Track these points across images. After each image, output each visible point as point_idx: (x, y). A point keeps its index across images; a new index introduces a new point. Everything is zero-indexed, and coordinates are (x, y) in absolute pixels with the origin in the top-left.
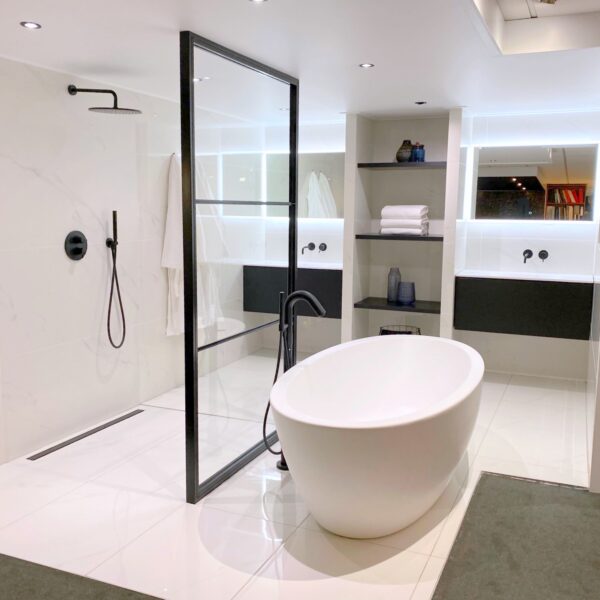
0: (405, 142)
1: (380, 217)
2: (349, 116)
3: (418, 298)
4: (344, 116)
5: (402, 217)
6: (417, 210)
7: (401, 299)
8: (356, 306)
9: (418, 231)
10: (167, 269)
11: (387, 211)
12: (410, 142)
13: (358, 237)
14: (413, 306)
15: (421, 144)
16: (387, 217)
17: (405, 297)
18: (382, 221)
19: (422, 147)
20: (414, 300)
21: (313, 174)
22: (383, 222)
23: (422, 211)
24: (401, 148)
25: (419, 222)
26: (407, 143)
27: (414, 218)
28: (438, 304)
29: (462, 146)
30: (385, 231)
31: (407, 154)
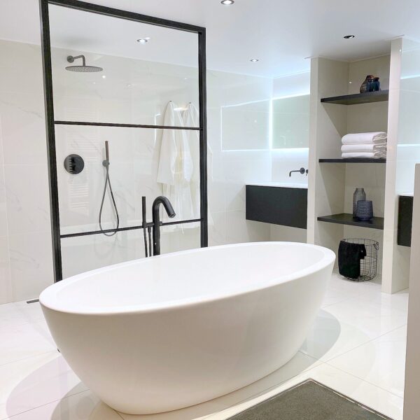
1: (341, 144)
2: (313, 60)
5: (359, 144)
6: (369, 136)
8: (319, 219)
9: (370, 155)
10: (162, 184)
11: (346, 138)
12: (370, 77)
13: (321, 161)
15: (375, 76)
16: (348, 143)
17: (363, 214)
18: (343, 146)
19: (377, 80)
22: (343, 148)
23: (374, 137)
24: (364, 83)
25: (371, 146)
26: (368, 78)
27: (367, 143)
28: (382, 220)
29: (402, 78)
30: (344, 155)
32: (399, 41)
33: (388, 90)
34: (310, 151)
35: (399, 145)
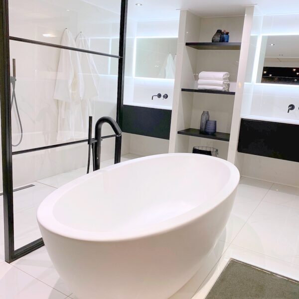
1: (198, 79)
2: (182, 12)
3: (217, 130)
4: (179, 11)
5: (213, 79)
6: (221, 74)
7: (207, 131)
8: (179, 133)
9: (220, 88)
10: (58, 101)
11: (202, 74)
12: (221, 31)
13: (183, 90)
14: (214, 136)
15: (227, 31)
16: (202, 78)
17: (210, 129)
19: (227, 34)
20: (215, 132)
21: (170, 55)
22: (200, 81)
23: (224, 75)
24: (215, 35)
25: (221, 82)
26: (219, 32)
27: (219, 79)
28: (228, 135)
29: (252, 35)
30: (200, 87)
31: (218, 38)
32: (251, 8)
33: (240, 43)
34: (175, 81)
35: (245, 83)
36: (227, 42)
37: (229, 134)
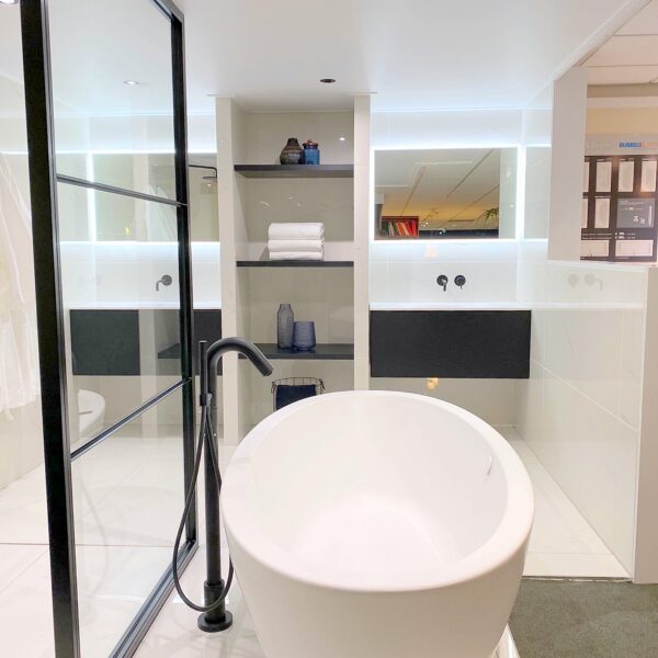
0: (290, 140)
1: (266, 239)
2: (220, 101)
3: (319, 341)
4: (213, 99)
5: (296, 238)
6: (316, 229)
7: (298, 343)
9: (317, 256)
11: (275, 229)
12: (297, 141)
13: (240, 264)
14: (314, 352)
15: (314, 142)
16: (277, 238)
17: (303, 340)
18: (270, 242)
19: (316, 146)
20: (315, 345)
22: (271, 244)
23: (321, 229)
24: (285, 149)
25: (317, 243)
26: (292, 142)
27: (312, 238)
28: (351, 346)
30: (274, 256)
31: (295, 156)
33: (353, 166)
36: (318, 162)
37: (353, 346)
